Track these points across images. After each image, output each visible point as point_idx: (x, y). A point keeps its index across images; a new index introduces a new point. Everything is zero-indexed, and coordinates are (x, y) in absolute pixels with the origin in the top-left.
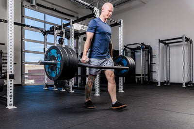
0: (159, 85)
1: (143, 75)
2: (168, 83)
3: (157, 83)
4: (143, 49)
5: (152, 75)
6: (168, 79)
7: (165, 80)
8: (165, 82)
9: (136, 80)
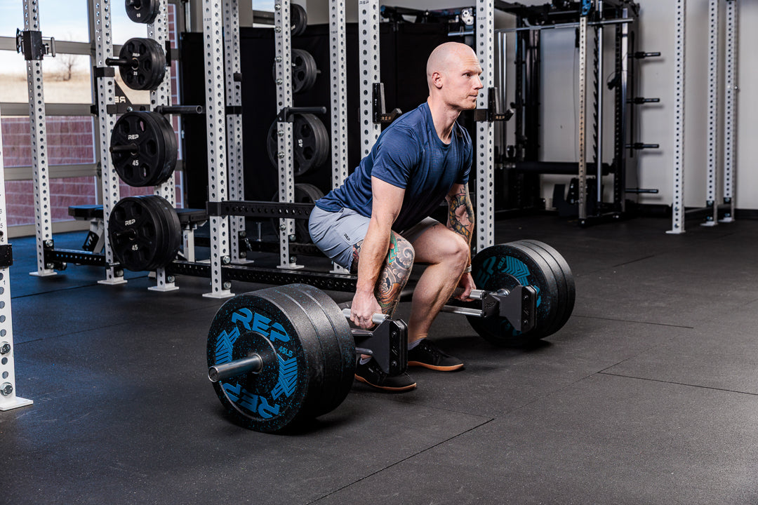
0: (678, 227)
1: (591, 168)
2: (723, 212)
3: (665, 212)
4: (590, 18)
5: (636, 166)
6: (728, 193)
7: (711, 196)
8: (707, 212)
9: (548, 196)
